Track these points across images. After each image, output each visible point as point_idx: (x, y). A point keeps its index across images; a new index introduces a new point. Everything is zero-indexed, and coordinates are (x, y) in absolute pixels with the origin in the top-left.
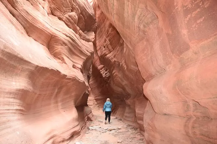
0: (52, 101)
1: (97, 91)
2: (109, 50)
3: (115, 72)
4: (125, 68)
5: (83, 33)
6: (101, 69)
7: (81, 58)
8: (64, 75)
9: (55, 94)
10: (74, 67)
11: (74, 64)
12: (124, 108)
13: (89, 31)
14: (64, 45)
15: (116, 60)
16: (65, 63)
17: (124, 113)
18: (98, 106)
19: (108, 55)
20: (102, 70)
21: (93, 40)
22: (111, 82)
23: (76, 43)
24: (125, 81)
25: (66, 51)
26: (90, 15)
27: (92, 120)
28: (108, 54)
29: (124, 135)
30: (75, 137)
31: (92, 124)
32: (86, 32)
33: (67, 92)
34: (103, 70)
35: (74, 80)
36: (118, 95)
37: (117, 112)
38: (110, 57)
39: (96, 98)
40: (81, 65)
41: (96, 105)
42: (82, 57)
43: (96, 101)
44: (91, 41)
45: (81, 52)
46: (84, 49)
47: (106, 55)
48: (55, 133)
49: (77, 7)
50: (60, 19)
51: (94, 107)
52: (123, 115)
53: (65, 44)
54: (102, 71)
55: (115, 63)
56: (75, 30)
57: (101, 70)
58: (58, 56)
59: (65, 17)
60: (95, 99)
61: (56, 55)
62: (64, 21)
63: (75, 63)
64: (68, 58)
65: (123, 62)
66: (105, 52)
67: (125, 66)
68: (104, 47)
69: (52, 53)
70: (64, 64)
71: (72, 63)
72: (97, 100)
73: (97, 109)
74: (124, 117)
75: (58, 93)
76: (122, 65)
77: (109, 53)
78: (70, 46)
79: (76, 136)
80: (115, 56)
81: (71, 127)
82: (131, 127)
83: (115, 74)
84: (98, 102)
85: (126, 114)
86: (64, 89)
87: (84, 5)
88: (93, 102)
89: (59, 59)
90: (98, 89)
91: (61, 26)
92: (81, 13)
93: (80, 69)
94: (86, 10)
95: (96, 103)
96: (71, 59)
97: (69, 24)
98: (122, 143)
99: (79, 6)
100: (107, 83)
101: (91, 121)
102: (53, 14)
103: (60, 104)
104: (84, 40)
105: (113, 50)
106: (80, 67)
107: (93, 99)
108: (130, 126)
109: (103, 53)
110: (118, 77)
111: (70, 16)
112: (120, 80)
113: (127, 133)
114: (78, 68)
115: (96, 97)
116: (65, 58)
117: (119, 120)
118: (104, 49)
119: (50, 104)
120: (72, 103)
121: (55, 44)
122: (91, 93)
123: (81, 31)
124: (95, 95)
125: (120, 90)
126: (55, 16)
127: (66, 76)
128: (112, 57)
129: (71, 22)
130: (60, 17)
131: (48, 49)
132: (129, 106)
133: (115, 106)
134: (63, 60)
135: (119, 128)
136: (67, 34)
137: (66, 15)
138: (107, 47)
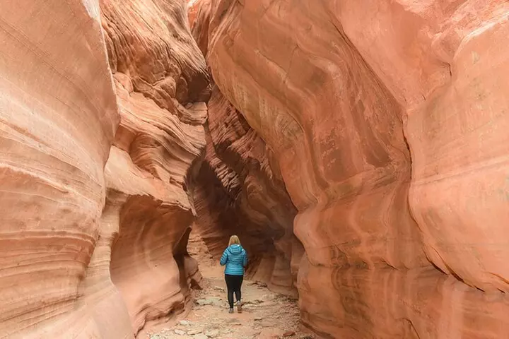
0: (136, 248)
1: (208, 220)
2: (237, 133)
3: (251, 181)
4: (270, 176)
5: (185, 110)
6: (218, 167)
7: (183, 162)
8: (159, 201)
9: (139, 234)
10: (172, 181)
11: (171, 175)
12: (272, 258)
13: (195, 101)
14: (156, 146)
15: (252, 156)
16: (159, 178)
17: (272, 270)
18: (210, 256)
19: (235, 144)
20: (220, 169)
21: (204, 121)
22: (242, 200)
23: (175, 137)
24: (271, 200)
25: (159, 155)
26: (199, 73)
27: (201, 287)
28: (234, 141)
29: (268, 311)
30: (176, 313)
31: (202, 295)
32: (190, 105)
33: (161, 230)
34: (222, 170)
35: (175, 208)
36: (259, 229)
37: (259, 270)
38: (240, 149)
39: (205, 236)
40: (184, 177)
41: (206, 253)
42: (186, 160)
43: (206, 244)
44: (200, 124)
45: (183, 151)
46: (188, 144)
47: (231, 143)
48: (148, 301)
49: (176, 66)
50: (146, 95)
51: (202, 259)
52: (269, 275)
53: (158, 144)
54: (220, 171)
55: (249, 162)
56: (171, 109)
57: (217, 170)
58: (146, 167)
59: (155, 91)
60: (204, 239)
61: (143, 165)
62: (153, 99)
63: (173, 174)
64: (162, 166)
65: (266, 162)
66: (228, 136)
67: (270, 172)
68: (227, 125)
69: (136, 160)
70: (156, 180)
71: (168, 174)
72: (207, 241)
73: (209, 264)
74: (272, 279)
75: (145, 232)
76: (264, 168)
77: (237, 139)
78: (165, 144)
79: (178, 312)
80: (249, 147)
81: (171, 293)
82: (285, 298)
83: (251, 184)
84: (211, 245)
85: (275, 273)
86: (155, 225)
87: (186, 57)
88: (200, 247)
89: (148, 170)
90: (210, 214)
91: (150, 112)
92: (183, 74)
93: (183, 184)
94: (190, 66)
95: (206, 249)
96: (167, 167)
97: (162, 100)
98: (263, 320)
99: (179, 63)
100: (233, 200)
101: (199, 288)
102: (135, 90)
103: (147, 252)
104: (186, 123)
105: (245, 132)
106: (181, 180)
107: (198, 239)
108: (282, 296)
109: (224, 139)
110: (255, 192)
111: (163, 87)
112: (260, 198)
113: (274, 307)
114: (178, 182)
115: (206, 233)
116: (158, 168)
117: (261, 286)
118: (225, 130)
119: (131, 253)
120: (169, 251)
121: (141, 145)
123: (181, 108)
124: (204, 229)
125: (262, 217)
126: (139, 92)
127: (162, 202)
128: (244, 147)
129: (165, 98)
130: (148, 92)
131: (130, 154)
132: (282, 254)
133: (254, 256)
134: (154, 172)
135: (260, 299)
136: (160, 124)
137: (158, 87)
138: (232, 125)
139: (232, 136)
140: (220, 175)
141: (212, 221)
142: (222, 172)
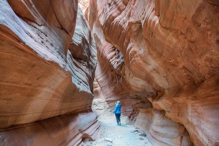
1: (109, 91)
2: (119, 9)
6: (111, 58)
18: (110, 110)
19: (117, 19)
20: (113, 59)
24: (152, 61)
27: (94, 139)
28: (116, 17)
36: (137, 94)
41: (108, 108)
43: (108, 104)
47: (114, 18)
51: (105, 112)
52: (147, 126)
57: (111, 60)
60: (107, 101)
66: (111, 13)
68: (110, 5)
73: (110, 114)
74: (151, 132)
77: (119, 14)
80: (129, 16)
83: (132, 50)
84: (110, 104)
88: (104, 105)
95: (108, 106)
105: (125, 6)
107: (103, 101)
109: (108, 17)
115: (107, 98)
117: (142, 135)
118: (109, 9)
122: (101, 93)
124: (106, 96)
133: (134, 111)
138: (114, 3)
139: (114, 12)
140: (113, 63)
141: (111, 91)
142: (114, 61)
